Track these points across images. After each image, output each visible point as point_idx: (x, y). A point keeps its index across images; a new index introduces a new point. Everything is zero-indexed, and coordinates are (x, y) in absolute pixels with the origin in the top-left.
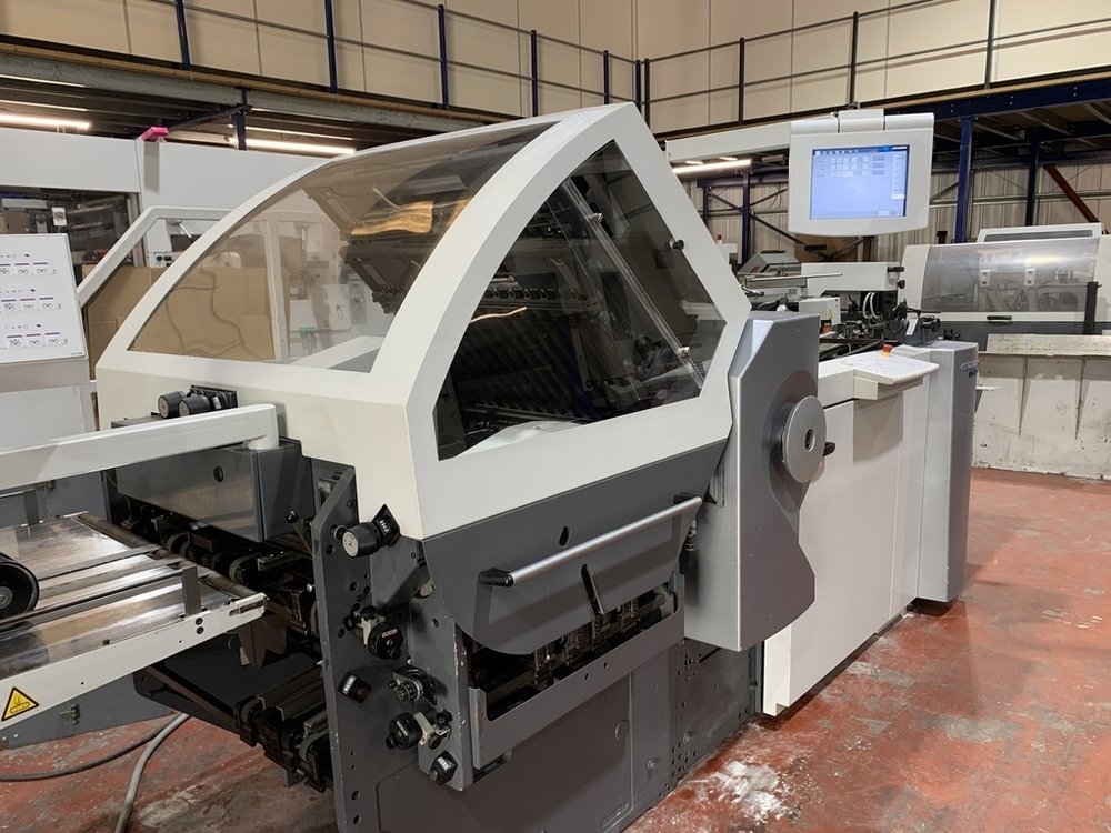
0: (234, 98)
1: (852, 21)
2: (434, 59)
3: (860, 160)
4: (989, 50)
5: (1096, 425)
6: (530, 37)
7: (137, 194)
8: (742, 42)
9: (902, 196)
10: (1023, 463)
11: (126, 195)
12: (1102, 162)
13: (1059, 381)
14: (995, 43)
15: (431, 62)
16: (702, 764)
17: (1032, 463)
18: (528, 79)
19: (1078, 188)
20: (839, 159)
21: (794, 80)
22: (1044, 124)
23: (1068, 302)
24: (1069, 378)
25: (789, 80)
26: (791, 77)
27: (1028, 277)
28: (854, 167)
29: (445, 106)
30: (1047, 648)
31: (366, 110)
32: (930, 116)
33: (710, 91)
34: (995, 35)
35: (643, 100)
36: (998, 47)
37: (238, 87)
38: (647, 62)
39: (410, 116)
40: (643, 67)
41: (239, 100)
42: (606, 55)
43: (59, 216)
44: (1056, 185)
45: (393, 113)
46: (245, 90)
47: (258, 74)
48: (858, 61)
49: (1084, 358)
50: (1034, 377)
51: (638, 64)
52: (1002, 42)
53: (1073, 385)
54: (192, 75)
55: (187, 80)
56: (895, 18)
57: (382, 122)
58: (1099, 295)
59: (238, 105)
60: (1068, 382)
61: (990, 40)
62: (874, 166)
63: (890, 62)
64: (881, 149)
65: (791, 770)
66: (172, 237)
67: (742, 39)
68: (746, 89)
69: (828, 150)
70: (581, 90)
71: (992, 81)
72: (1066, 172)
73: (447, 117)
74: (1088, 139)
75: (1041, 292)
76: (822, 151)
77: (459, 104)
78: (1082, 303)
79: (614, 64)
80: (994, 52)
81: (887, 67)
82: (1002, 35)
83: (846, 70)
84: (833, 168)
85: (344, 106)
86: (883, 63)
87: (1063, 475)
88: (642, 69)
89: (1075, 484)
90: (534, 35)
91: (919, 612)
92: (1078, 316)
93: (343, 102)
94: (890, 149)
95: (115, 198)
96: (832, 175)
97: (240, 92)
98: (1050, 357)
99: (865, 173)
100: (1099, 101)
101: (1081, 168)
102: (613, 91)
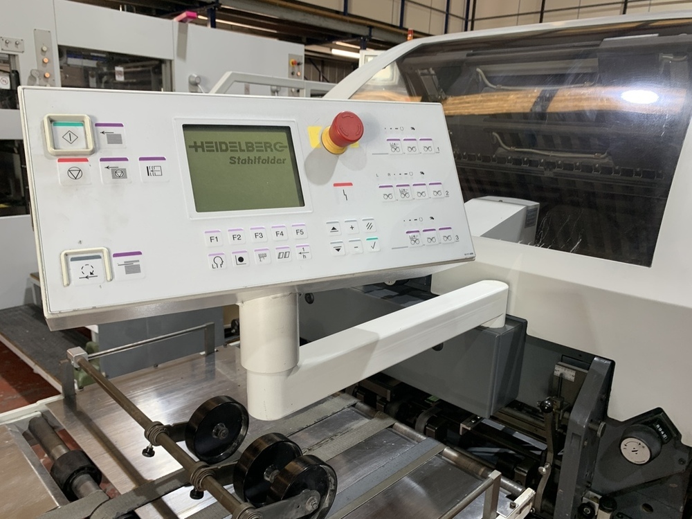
7: (171, 61)
11: (161, 61)
21: (581, 10)
25: (577, 10)
26: (579, 8)
29: (345, 13)
33: (518, 15)
35: (470, 17)
43: (120, 73)
68: (545, 14)
70: (431, 8)
73: (346, 21)
77: (354, 12)
95: (153, 62)
102: (452, 11)
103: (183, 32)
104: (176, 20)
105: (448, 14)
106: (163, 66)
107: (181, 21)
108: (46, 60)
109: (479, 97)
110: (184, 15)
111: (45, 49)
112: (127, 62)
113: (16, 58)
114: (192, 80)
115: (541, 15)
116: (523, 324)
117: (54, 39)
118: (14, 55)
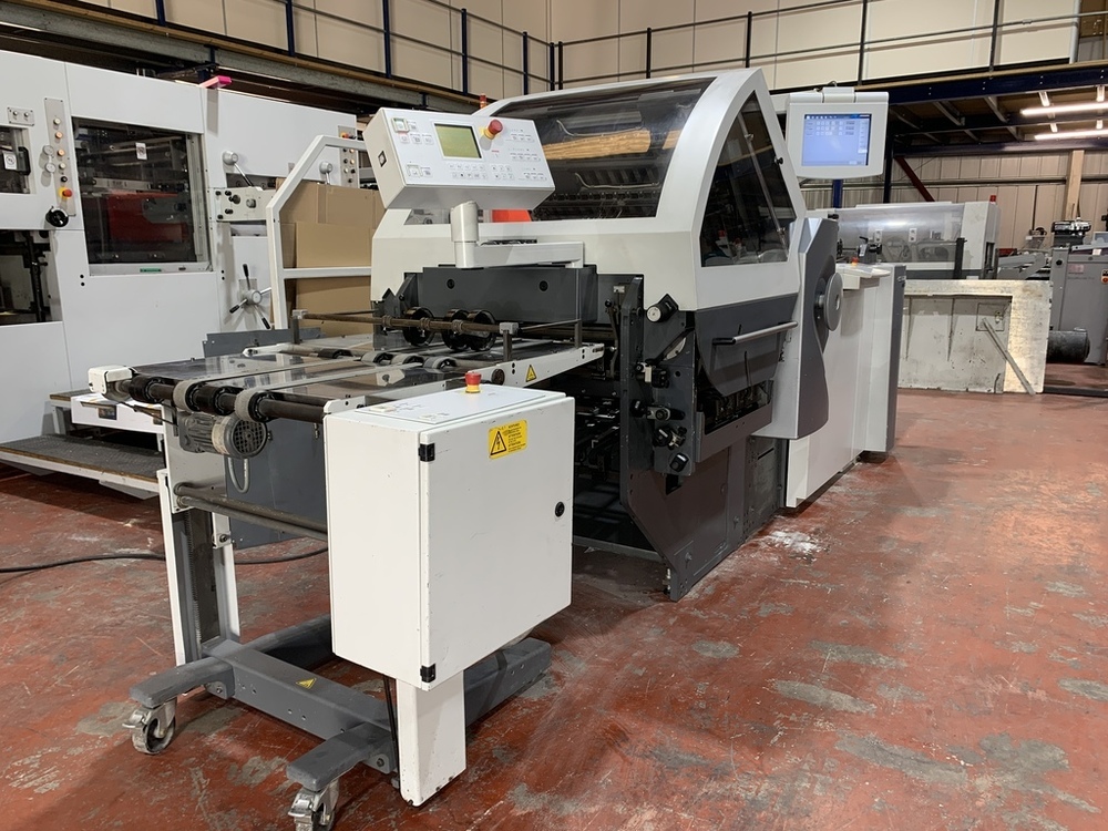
0: (202, 56)
1: (746, 19)
2: (378, 30)
3: (837, 123)
4: (862, 52)
5: (963, 349)
6: (460, 15)
8: (649, 32)
9: (866, 151)
10: (910, 382)
11: (185, 135)
12: (942, 156)
13: (936, 316)
14: (866, 47)
15: (375, 33)
16: (756, 533)
17: (916, 381)
18: (458, 54)
19: (923, 177)
20: (823, 123)
22: (900, 118)
23: (941, 255)
24: (944, 314)
27: (911, 235)
28: (833, 128)
29: (388, 75)
30: (956, 476)
31: (319, 75)
32: (886, 94)
33: (619, 75)
34: (866, 40)
35: (557, 80)
36: (869, 50)
37: (207, 45)
38: (560, 45)
39: (357, 83)
40: (557, 49)
41: (205, 57)
42: (525, 36)
44: (904, 174)
45: (342, 79)
46: (213, 48)
47: (224, 34)
48: (751, 55)
49: (954, 297)
50: (917, 313)
51: (552, 46)
52: (872, 46)
53: (946, 319)
54: (168, 31)
55: (163, 36)
56: (784, 19)
57: (333, 87)
58: (965, 249)
59: (207, 63)
60: (943, 316)
61: (862, 44)
62: (847, 128)
63: (779, 58)
64: (852, 116)
65: (815, 533)
66: (227, 175)
67: (649, 29)
68: (651, 73)
69: (815, 116)
70: (503, 68)
71: (864, 79)
72: (912, 163)
73: (390, 86)
74: (933, 135)
75: (921, 247)
76: (811, 116)
77: (398, 74)
78: (952, 255)
79: (531, 44)
80: (865, 54)
81: (776, 62)
82: (872, 40)
83: (741, 63)
84: (818, 128)
85: (300, 70)
86: (773, 58)
87: (939, 389)
88: (556, 50)
89: (949, 394)
90: (464, 13)
91: (866, 462)
92: (949, 266)
93: (300, 66)
94: (858, 116)
96: (818, 133)
97: (207, 50)
98: (930, 297)
99: (840, 134)
100: (945, 101)
101: (925, 160)
102: (531, 71)
103: (213, 100)
104: (203, 85)
105: (526, 76)
106: (188, 142)
107: (209, 87)
108: (59, 135)
109: (561, 145)
110: (215, 80)
111: (57, 121)
112: (149, 137)
113: (24, 132)
114: (228, 158)
115: (648, 74)
116: (594, 268)
117: (66, 109)
118: (21, 130)
